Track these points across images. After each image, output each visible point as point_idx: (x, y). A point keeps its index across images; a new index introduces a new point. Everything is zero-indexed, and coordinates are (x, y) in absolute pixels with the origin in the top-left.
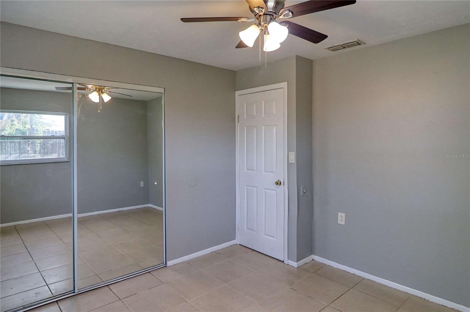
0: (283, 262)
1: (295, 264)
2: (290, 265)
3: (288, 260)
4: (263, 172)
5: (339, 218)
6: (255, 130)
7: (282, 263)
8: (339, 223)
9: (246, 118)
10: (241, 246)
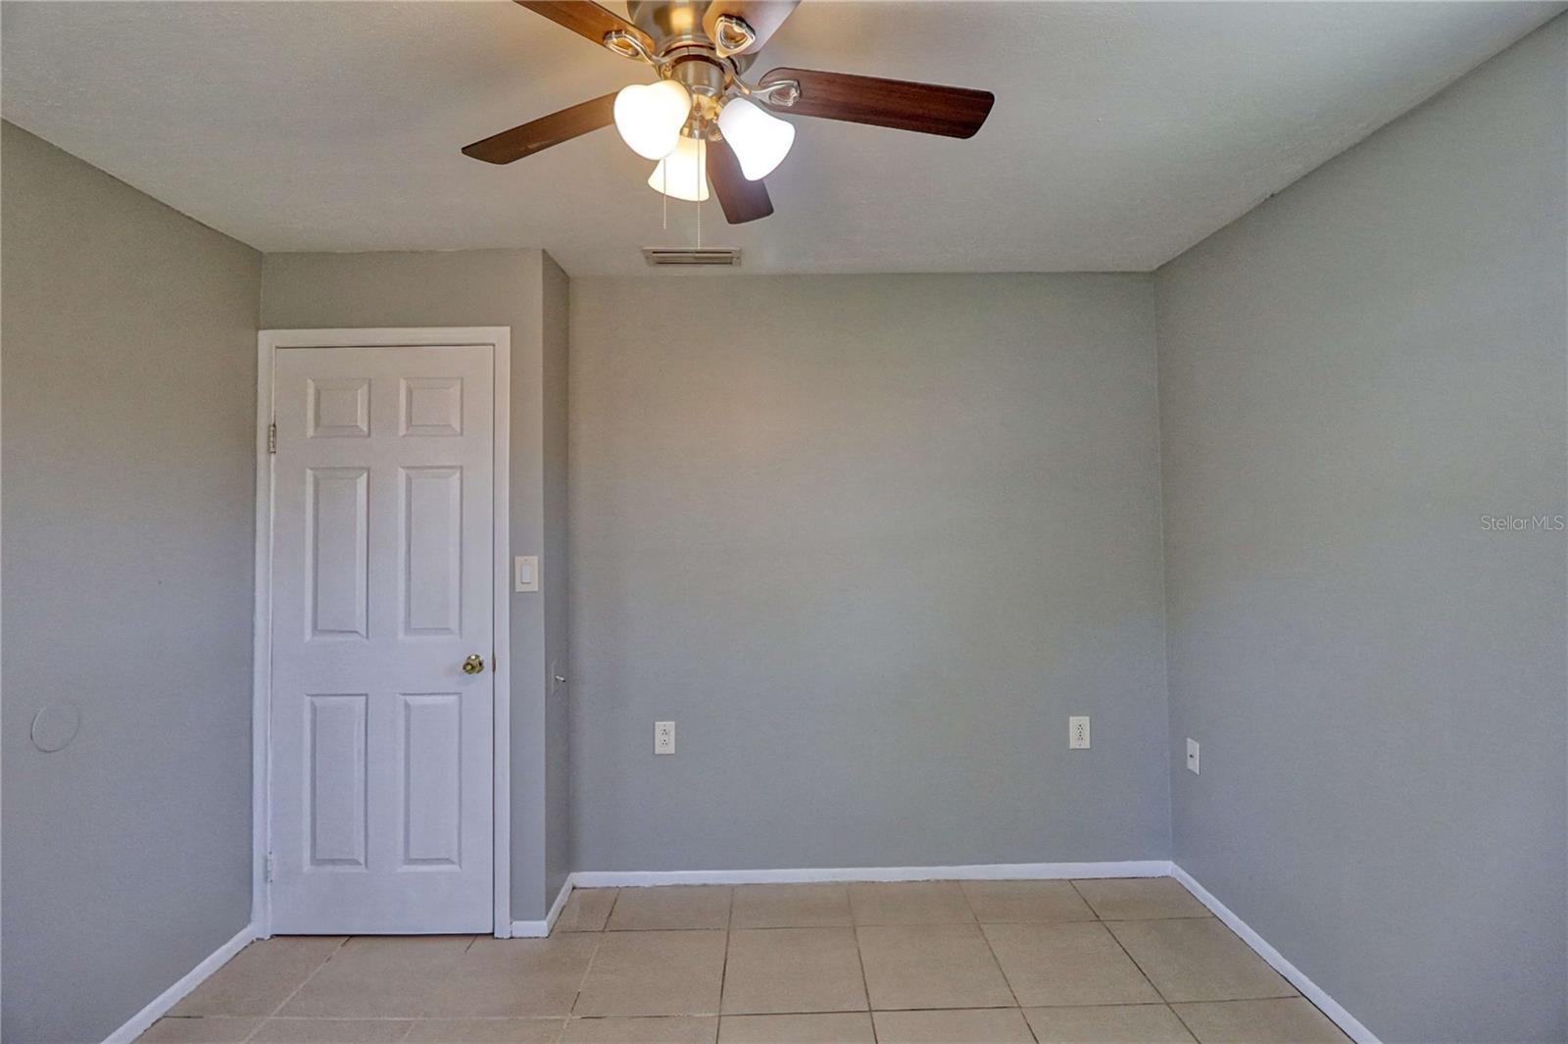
0: (491, 937)
1: (539, 928)
2: (518, 936)
3: (511, 923)
4: (401, 636)
5: (659, 737)
6: (362, 481)
7: (488, 941)
8: (658, 750)
9: (312, 438)
10: (281, 939)
